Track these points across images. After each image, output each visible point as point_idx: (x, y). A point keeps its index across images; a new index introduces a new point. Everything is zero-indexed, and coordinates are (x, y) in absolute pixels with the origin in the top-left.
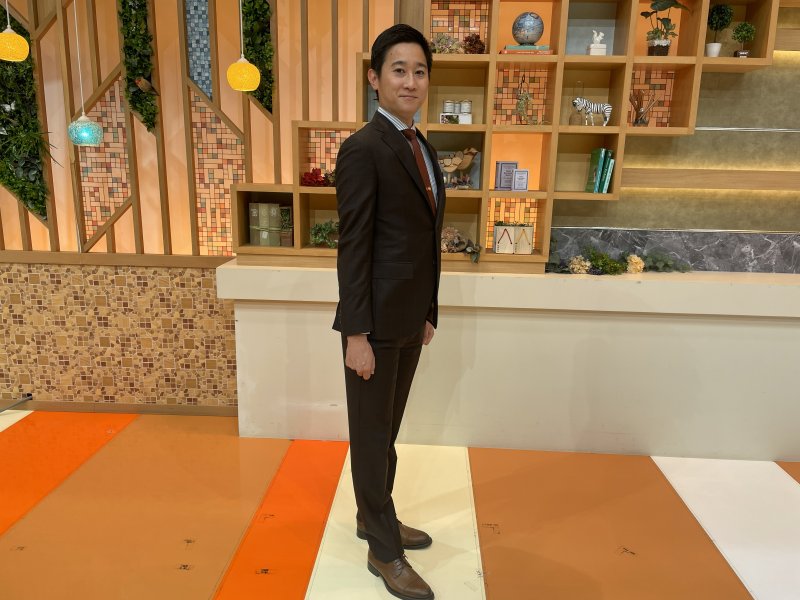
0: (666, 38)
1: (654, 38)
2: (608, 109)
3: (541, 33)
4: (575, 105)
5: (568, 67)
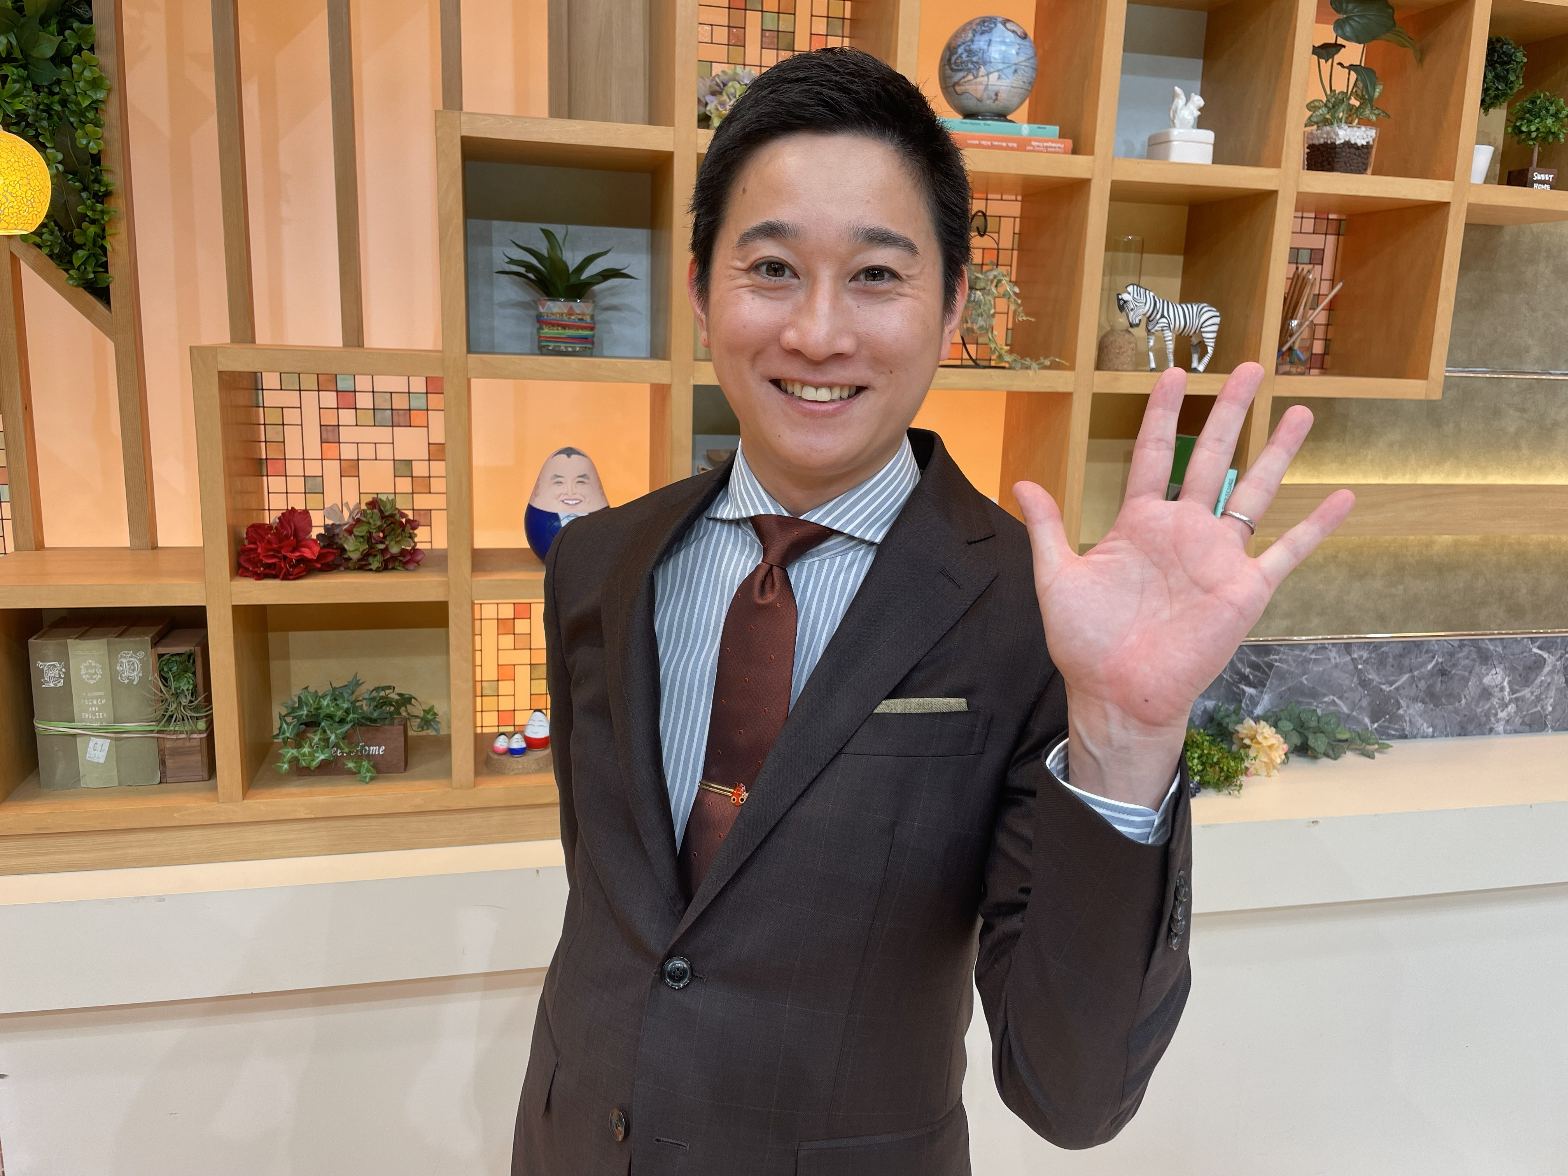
1: (1326, 122)
2: (1211, 321)
4: (1122, 306)
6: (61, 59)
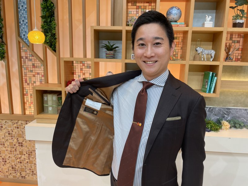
1: (236, 19)
2: (213, 53)
3: (180, 16)
4: (197, 51)
5: (194, 32)
6: (51, 22)
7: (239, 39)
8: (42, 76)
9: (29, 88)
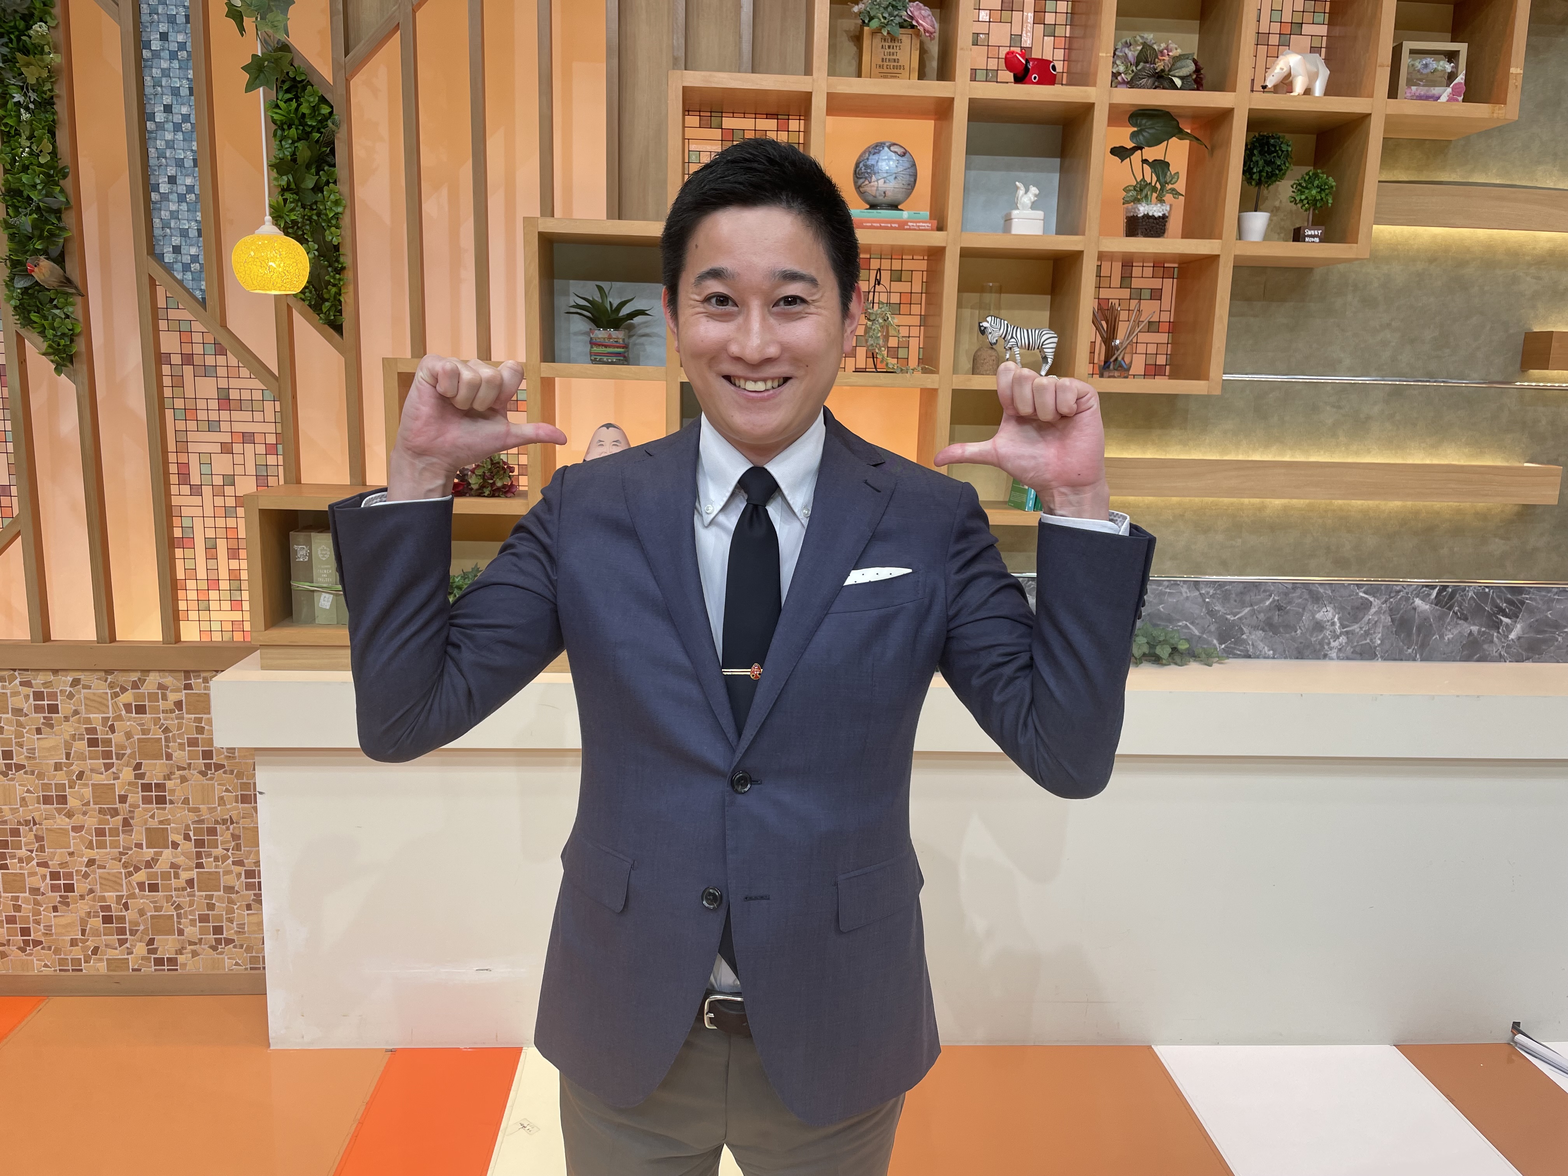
0: (1160, 200)
1: (1137, 200)
2: (1049, 341)
3: (912, 185)
4: (983, 331)
5: (966, 254)
6: (318, 188)
7: (1156, 283)
8: (271, 449)
9: (198, 512)
